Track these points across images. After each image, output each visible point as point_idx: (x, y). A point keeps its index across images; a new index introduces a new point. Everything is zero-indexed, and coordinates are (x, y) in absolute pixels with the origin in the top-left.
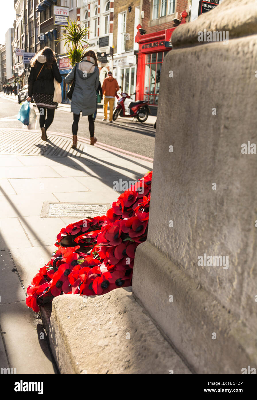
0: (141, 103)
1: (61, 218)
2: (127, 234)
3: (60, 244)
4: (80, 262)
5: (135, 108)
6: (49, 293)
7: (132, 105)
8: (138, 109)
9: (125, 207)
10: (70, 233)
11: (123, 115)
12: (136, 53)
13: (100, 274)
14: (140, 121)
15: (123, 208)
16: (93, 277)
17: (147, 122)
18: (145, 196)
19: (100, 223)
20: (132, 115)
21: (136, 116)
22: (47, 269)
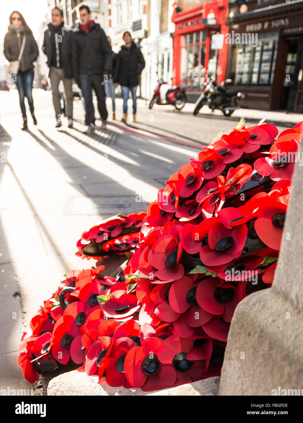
0: (178, 89)
1: (89, 215)
2: (197, 256)
3: (82, 253)
4: (102, 300)
5: (171, 95)
6: (50, 356)
7: (169, 92)
8: (175, 96)
9: (180, 198)
10: (94, 240)
11: (159, 102)
12: (172, 35)
13: (139, 336)
14: (177, 109)
15: (177, 199)
16: (124, 343)
17: (184, 110)
18: (220, 175)
19: (137, 223)
20: (170, 102)
21: (174, 104)
22: (52, 306)
